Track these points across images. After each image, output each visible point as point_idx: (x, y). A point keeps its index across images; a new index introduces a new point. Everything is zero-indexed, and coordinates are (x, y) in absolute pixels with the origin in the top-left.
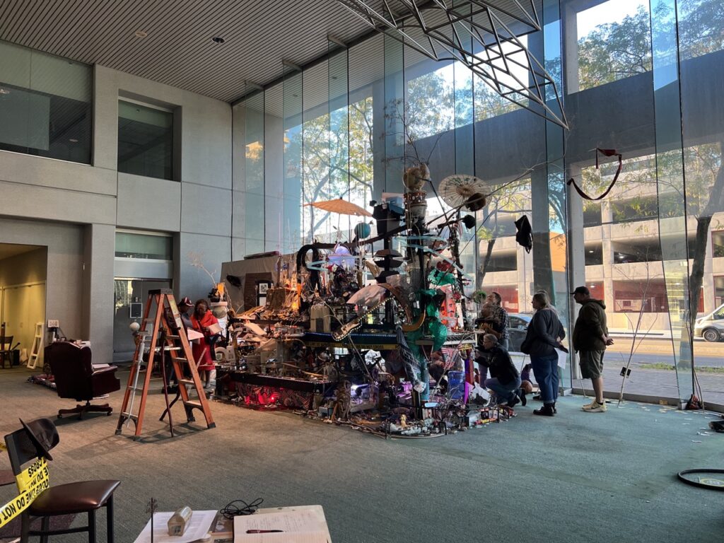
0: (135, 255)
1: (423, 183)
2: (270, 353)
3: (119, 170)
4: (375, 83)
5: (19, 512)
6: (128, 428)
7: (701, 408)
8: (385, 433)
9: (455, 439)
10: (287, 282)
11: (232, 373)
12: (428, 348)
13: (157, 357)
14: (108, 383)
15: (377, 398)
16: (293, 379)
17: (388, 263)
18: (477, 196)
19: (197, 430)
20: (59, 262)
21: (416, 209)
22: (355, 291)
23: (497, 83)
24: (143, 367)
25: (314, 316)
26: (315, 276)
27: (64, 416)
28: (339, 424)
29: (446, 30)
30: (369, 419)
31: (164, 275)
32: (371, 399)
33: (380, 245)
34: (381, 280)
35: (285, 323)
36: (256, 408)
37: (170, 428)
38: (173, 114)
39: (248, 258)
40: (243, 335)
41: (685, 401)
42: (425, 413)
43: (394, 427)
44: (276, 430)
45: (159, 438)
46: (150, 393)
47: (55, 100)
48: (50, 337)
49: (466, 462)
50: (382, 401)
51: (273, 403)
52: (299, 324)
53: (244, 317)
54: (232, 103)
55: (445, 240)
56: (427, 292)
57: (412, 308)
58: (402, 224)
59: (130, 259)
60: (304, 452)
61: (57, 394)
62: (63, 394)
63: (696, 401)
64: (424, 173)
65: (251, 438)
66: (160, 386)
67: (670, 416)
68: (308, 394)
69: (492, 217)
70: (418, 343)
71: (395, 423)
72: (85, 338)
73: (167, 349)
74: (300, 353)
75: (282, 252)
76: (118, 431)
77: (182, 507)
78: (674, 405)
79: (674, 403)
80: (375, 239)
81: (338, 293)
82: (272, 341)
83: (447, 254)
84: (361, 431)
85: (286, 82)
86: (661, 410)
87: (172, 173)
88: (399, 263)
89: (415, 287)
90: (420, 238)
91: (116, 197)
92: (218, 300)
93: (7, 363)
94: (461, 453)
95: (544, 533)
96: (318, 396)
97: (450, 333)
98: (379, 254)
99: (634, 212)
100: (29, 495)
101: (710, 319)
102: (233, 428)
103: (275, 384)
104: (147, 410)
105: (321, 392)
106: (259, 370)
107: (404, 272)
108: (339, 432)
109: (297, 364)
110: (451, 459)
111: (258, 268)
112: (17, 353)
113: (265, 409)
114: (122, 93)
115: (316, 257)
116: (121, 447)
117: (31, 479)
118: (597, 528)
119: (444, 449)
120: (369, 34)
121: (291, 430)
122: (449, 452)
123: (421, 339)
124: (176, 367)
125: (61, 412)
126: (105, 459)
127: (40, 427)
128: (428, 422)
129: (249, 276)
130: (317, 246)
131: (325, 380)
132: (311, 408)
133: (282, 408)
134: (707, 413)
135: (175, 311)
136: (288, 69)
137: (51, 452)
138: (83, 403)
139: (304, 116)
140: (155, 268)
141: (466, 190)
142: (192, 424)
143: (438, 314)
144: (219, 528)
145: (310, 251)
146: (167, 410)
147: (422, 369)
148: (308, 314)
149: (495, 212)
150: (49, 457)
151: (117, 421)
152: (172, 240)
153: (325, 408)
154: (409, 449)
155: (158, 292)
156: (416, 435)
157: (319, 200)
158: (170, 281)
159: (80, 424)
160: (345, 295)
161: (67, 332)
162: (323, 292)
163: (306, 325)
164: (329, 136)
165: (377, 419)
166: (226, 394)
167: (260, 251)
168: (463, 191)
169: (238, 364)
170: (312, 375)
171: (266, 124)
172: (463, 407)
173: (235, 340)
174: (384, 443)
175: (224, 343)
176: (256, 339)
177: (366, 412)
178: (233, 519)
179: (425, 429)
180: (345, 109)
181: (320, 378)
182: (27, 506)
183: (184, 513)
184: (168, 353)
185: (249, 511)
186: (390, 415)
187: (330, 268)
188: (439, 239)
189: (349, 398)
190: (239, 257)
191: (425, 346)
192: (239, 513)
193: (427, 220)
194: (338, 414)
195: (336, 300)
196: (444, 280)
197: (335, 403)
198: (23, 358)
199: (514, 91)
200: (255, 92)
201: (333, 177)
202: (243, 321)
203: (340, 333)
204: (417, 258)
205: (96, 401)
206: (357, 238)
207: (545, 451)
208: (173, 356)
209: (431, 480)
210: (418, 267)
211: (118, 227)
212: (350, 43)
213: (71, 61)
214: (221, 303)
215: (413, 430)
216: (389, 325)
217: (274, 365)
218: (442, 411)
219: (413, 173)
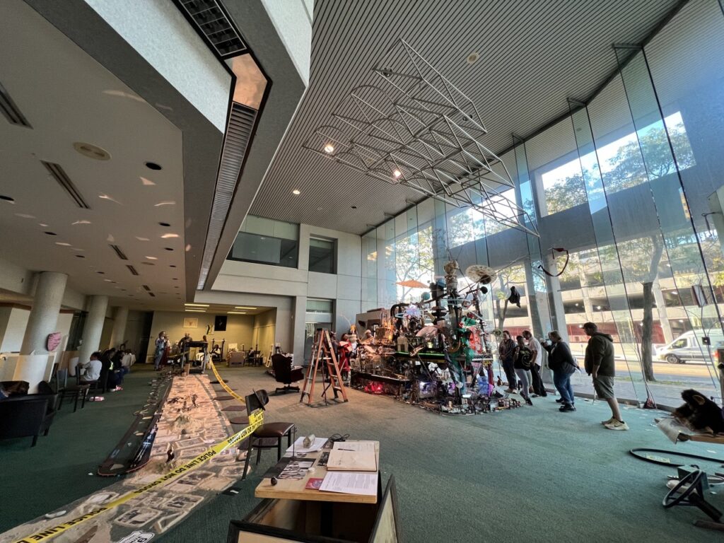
0: (318, 311)
1: (455, 271)
2: (378, 363)
3: (309, 270)
4: (432, 220)
5: (248, 434)
6: (306, 399)
7: (655, 408)
8: (439, 411)
9: (481, 417)
10: (386, 324)
11: (358, 373)
12: (463, 363)
13: (320, 363)
14: (298, 375)
15: (436, 391)
16: (389, 378)
17: (438, 314)
18: (486, 276)
19: (339, 402)
20: (281, 315)
21: (451, 284)
22: (420, 329)
23: (495, 217)
24: (313, 368)
25: (399, 343)
26: (399, 322)
27: (279, 391)
28: (413, 405)
29: (462, 193)
30: (431, 403)
31: (329, 321)
32: (432, 391)
33: (434, 304)
34: (435, 323)
35: (385, 346)
36: (370, 393)
37: (325, 400)
38: (334, 243)
39: (369, 312)
40: (364, 352)
41: (642, 402)
42: (463, 401)
43: (444, 408)
44: (378, 406)
45: (320, 405)
46: (316, 382)
47: (283, 240)
48: (276, 352)
49: (486, 431)
50: (439, 392)
51: (379, 391)
52: (392, 347)
53: (364, 343)
54: (361, 235)
55: (469, 301)
56: (460, 330)
57: (453, 340)
58: (445, 292)
59: (316, 313)
60: (393, 419)
61: (275, 380)
62: (279, 380)
63: (651, 403)
64: (455, 265)
65: (364, 408)
66: (321, 379)
67: (630, 412)
68: (397, 387)
69: (506, 286)
70: (457, 359)
71: (445, 406)
72: (291, 352)
73: (325, 358)
74: (393, 363)
75: (386, 309)
76: (301, 401)
77: (310, 434)
78: (635, 405)
79: (634, 403)
80: (431, 301)
81: (412, 330)
82: (378, 356)
83: (472, 308)
84: (426, 409)
85: (387, 223)
86: (625, 408)
87: (333, 270)
88: (444, 314)
89: (454, 327)
90: (454, 300)
91: (307, 283)
92: (351, 334)
93: (257, 364)
94: (483, 426)
95: (528, 479)
96: (402, 388)
97: (477, 354)
98: (433, 309)
99: (597, 281)
100: (254, 427)
101: (670, 348)
102: (357, 403)
103: (380, 381)
104: (314, 391)
105: (404, 386)
106: (372, 372)
107: (447, 320)
108: (414, 409)
109: (391, 369)
110: (476, 429)
111: (373, 317)
112: (261, 359)
113: (375, 394)
114: (311, 235)
115: (400, 311)
116: (302, 409)
117: (255, 419)
118: (566, 479)
119: (473, 423)
120: (425, 198)
121: (387, 406)
122: (475, 424)
123: (458, 357)
124: (329, 368)
125: (277, 389)
126: (293, 415)
127: (261, 394)
128: (465, 406)
129: (369, 321)
130: (402, 305)
131: (406, 379)
132: (399, 394)
133: (384, 393)
134: (660, 411)
135: (329, 339)
136: (387, 217)
137: (265, 407)
138: (287, 385)
139: (395, 239)
140: (324, 317)
141: (481, 273)
142: (337, 399)
143: (468, 343)
144: (327, 446)
145: (398, 307)
146: (324, 392)
147: (460, 374)
148: (396, 342)
149: (507, 284)
150: (264, 409)
151: (300, 396)
152: (333, 303)
153: (406, 395)
154: (452, 421)
155: (321, 330)
156: (457, 413)
157: (407, 279)
158: (332, 324)
159: (285, 396)
160: (415, 331)
161: (284, 348)
162: (404, 329)
163: (395, 348)
164: (411, 247)
165: (436, 403)
166: (356, 385)
167: (375, 308)
168: (479, 273)
169: (362, 369)
170: (399, 376)
171: (378, 244)
172: (487, 398)
173: (360, 355)
174: (438, 417)
175: (355, 357)
176: (370, 355)
177: (430, 399)
178: (333, 443)
179: (463, 410)
180: (417, 233)
181: (403, 378)
182: (252, 432)
183: (311, 438)
184: (325, 360)
185: (342, 440)
186: (443, 401)
187: (407, 317)
188: (466, 300)
189: (419, 389)
190: (364, 311)
191: (461, 362)
192: (338, 440)
193: (458, 290)
194: (413, 399)
195: (411, 334)
196: (470, 323)
197: (411, 392)
198: (264, 362)
199: (503, 220)
200: (373, 229)
201: (414, 268)
202: (364, 345)
203: (413, 352)
204: (454, 311)
205: (293, 385)
206: (422, 301)
207: (538, 429)
208: (328, 362)
209: (462, 440)
210: (455, 316)
211: (308, 297)
212: (417, 203)
213: (290, 223)
214: (353, 335)
215: (456, 410)
216: (440, 349)
217: (379, 370)
218: (473, 400)
219: (449, 265)
